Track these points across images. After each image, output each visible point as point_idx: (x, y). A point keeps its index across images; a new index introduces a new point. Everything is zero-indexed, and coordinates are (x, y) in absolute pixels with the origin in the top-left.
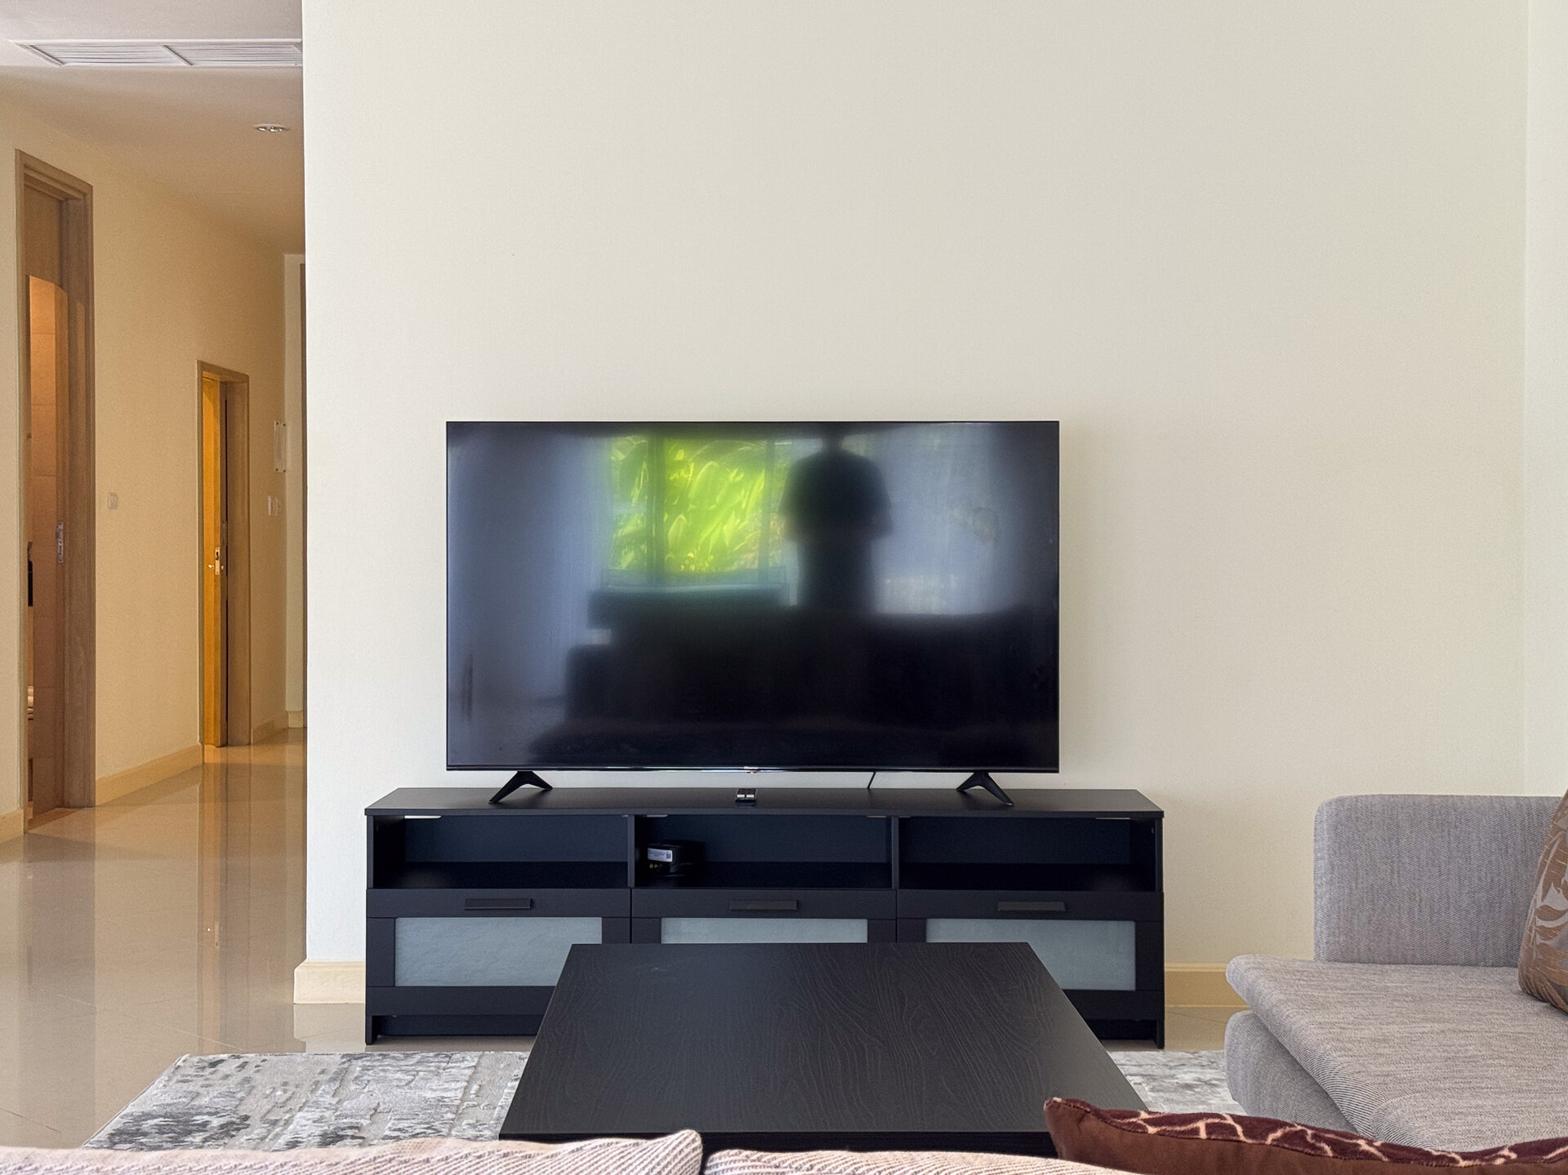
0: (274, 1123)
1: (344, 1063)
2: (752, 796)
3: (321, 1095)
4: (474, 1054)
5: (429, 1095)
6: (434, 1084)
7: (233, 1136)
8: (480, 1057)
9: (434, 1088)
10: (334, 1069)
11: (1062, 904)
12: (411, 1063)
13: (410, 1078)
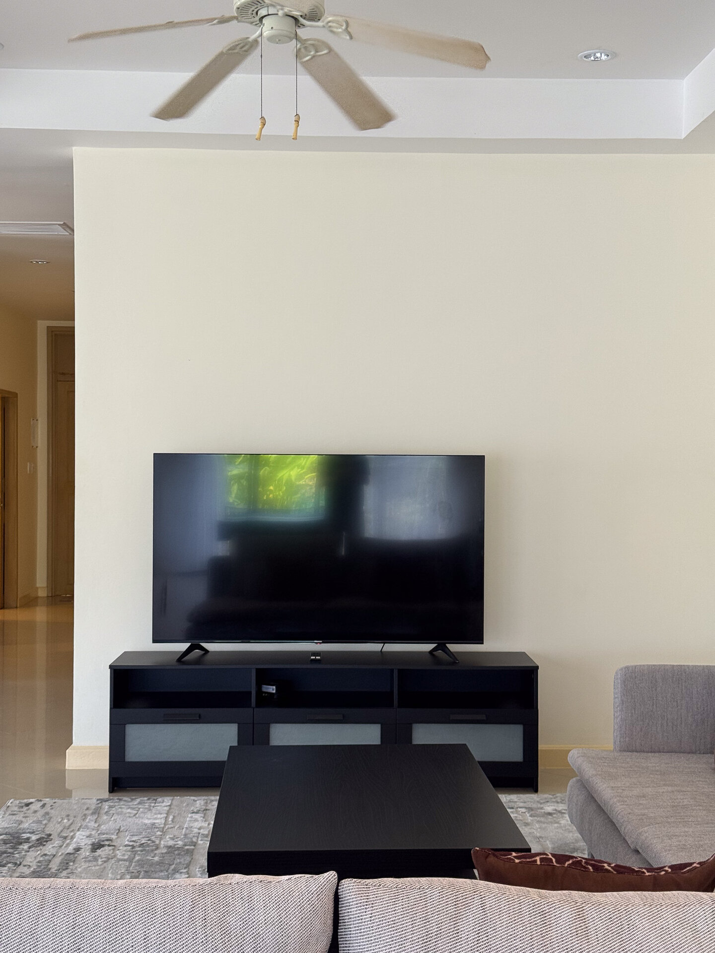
0: (65, 838)
1: (98, 804)
2: (319, 658)
3: (89, 822)
4: (169, 798)
5: (146, 821)
6: (149, 815)
7: (44, 845)
8: (172, 800)
9: (149, 817)
10: (93, 807)
11: (484, 716)
12: (136, 803)
13: (136, 812)
